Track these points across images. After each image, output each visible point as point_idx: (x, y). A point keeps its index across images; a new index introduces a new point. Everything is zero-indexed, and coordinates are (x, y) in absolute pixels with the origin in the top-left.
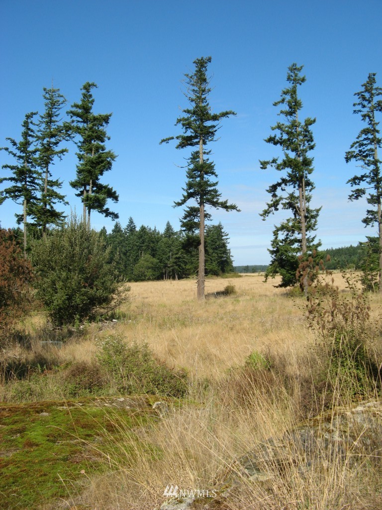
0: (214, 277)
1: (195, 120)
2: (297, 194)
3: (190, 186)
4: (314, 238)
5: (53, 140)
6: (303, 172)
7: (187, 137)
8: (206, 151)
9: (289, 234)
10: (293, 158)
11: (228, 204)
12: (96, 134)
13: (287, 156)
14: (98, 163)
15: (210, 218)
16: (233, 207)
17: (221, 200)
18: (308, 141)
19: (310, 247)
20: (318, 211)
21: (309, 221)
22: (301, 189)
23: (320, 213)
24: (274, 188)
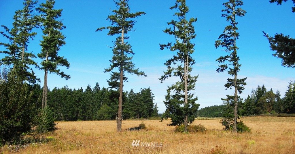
0: (145, 119)
1: (120, 17)
2: (183, 67)
3: (114, 59)
4: (193, 95)
5: (28, 27)
6: (187, 53)
7: (114, 27)
8: (126, 37)
9: (178, 92)
10: (181, 43)
11: (139, 72)
12: (51, 22)
13: (177, 41)
14: (52, 41)
15: (127, 80)
16: (142, 74)
17: (135, 68)
18: (191, 33)
19: (190, 100)
20: (196, 78)
21: (190, 84)
22: (185, 63)
23: (197, 79)
24: (169, 62)
